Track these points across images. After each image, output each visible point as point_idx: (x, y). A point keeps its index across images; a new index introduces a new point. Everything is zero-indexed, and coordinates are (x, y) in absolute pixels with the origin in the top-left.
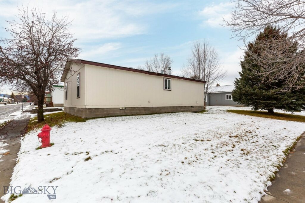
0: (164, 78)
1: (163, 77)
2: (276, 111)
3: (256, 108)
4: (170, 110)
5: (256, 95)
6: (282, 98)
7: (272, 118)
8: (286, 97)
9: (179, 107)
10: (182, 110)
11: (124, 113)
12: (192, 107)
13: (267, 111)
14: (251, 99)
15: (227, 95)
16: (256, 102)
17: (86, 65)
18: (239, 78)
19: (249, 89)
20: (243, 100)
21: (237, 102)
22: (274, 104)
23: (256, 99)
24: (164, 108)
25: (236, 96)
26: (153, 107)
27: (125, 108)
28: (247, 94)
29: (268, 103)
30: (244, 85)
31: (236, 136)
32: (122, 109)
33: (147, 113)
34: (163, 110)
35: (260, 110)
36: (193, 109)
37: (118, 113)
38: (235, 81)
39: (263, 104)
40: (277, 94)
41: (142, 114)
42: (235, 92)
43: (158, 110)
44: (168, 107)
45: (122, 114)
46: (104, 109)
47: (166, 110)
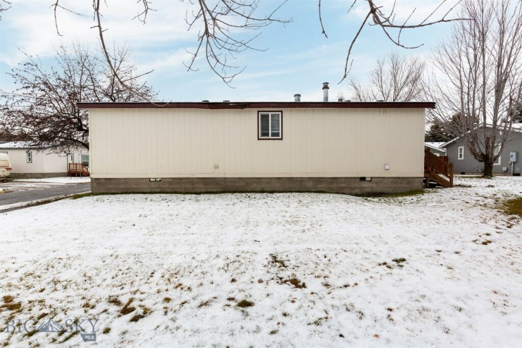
0: (258, 112)
1: (256, 110)
4: (276, 186)
11: (158, 188)
12: (362, 178)
24: (258, 180)
26: (225, 179)
27: (161, 178)
32: (154, 180)
34: (255, 185)
36: (365, 185)
44: (271, 178)
46: (120, 179)
47: (265, 186)
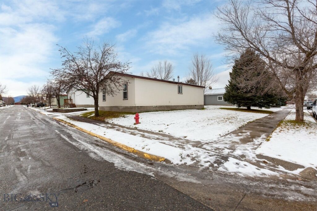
0: (178, 85)
2: (252, 108)
3: (239, 106)
4: (181, 108)
5: (240, 97)
6: (254, 99)
7: (248, 112)
8: (257, 98)
9: (188, 106)
10: (189, 108)
11: (156, 109)
12: (196, 105)
13: (247, 108)
14: (236, 100)
15: (219, 96)
16: (239, 102)
17: (135, 78)
18: (229, 85)
19: (234, 93)
20: (231, 100)
21: (226, 102)
22: (251, 103)
23: (239, 100)
24: (178, 106)
25: (226, 98)
26: (171, 106)
27: (156, 106)
28: (233, 96)
29: (246, 102)
30: (231, 90)
31: (227, 118)
32: (154, 107)
33: (168, 110)
35: (242, 108)
36: (196, 107)
37: (152, 109)
38: (226, 87)
39: (244, 103)
40: (252, 96)
41: (166, 110)
42: (225, 94)
43: (175, 107)
44: (180, 106)
45: (154, 110)
47: (179, 108)
